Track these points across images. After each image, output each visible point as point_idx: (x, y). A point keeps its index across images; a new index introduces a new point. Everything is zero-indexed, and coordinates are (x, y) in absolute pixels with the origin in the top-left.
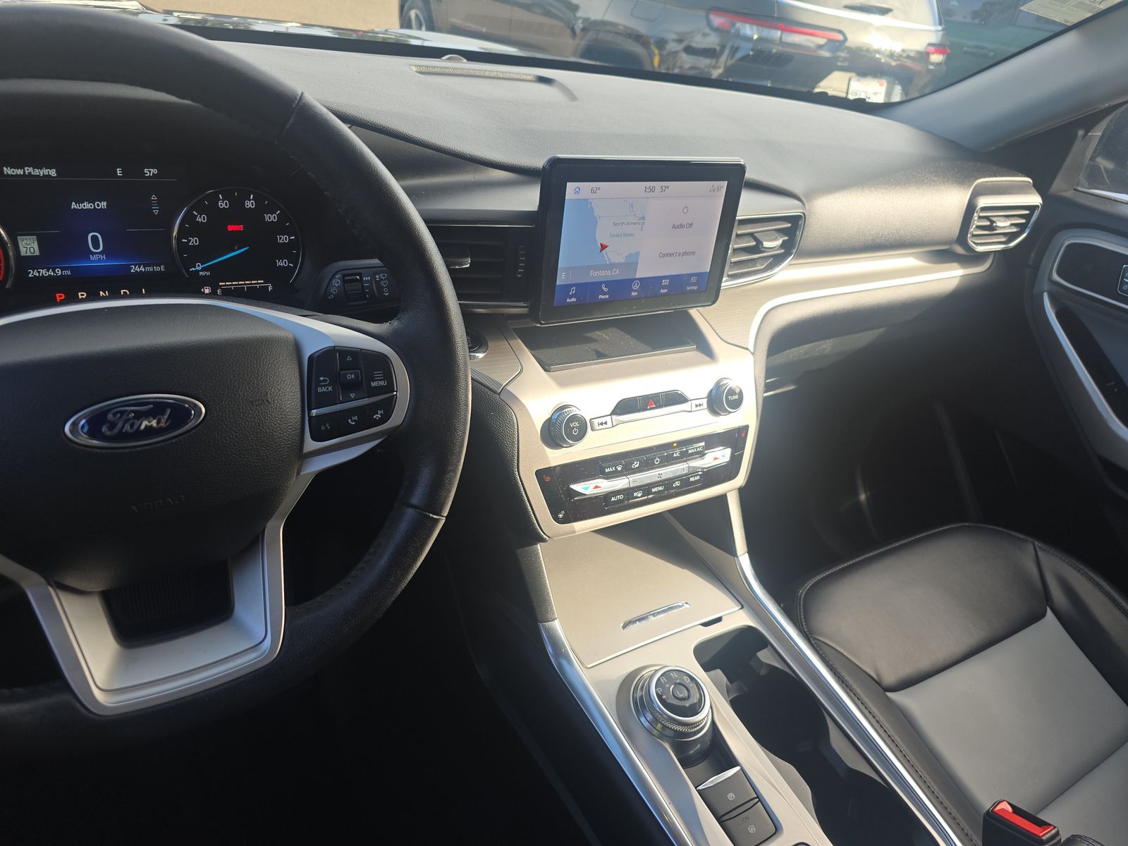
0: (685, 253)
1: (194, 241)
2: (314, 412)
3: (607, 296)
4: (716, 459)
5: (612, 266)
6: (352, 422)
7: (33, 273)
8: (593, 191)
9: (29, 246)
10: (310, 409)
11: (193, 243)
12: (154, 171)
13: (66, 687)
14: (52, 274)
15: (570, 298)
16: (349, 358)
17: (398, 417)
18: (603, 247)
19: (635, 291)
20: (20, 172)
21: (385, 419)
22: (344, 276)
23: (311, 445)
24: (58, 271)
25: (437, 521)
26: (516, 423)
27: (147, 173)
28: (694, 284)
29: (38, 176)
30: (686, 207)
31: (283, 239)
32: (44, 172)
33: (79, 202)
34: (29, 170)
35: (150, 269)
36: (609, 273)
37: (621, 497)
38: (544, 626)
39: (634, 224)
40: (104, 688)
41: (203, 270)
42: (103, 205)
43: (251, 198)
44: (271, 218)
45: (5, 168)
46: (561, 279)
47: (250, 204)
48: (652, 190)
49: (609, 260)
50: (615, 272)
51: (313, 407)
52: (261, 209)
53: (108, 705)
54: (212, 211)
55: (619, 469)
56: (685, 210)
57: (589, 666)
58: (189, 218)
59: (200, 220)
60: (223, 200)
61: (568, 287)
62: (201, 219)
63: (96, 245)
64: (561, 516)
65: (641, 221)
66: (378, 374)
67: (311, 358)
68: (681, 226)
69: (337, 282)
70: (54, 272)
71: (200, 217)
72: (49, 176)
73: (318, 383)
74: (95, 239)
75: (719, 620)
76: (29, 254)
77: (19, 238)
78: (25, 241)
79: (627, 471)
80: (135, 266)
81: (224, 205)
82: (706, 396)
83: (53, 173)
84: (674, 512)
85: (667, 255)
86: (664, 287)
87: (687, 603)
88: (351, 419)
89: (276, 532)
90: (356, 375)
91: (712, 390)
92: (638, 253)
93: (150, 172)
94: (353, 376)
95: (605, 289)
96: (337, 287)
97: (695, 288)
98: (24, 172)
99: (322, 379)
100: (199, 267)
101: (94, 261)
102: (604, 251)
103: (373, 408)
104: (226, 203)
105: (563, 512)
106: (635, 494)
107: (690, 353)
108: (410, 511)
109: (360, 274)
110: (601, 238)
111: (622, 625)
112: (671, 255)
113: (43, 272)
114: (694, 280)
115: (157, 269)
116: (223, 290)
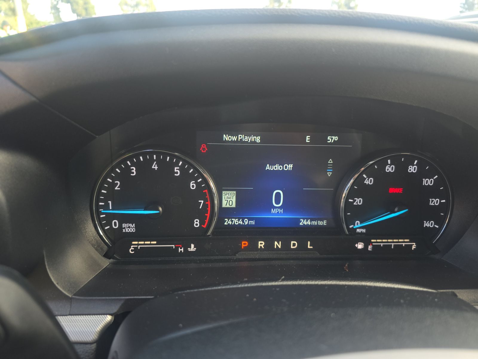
1: (359, 201)
7: (228, 222)
9: (229, 199)
11: (357, 203)
12: (336, 138)
14: (241, 223)
20: (234, 138)
24: (246, 221)
27: (329, 140)
29: (247, 142)
31: (435, 202)
32: (253, 138)
33: (273, 164)
34: (241, 137)
35: (315, 223)
41: (360, 228)
42: (290, 167)
43: (415, 163)
44: (428, 182)
45: (224, 136)
47: (412, 169)
52: (422, 174)
54: (379, 174)
58: (360, 181)
59: (367, 183)
60: (391, 165)
62: (369, 181)
63: (278, 202)
70: (243, 222)
71: (368, 180)
72: (255, 142)
74: (278, 195)
76: (228, 206)
77: (223, 192)
78: (227, 195)
80: (304, 219)
81: (390, 170)
83: (258, 139)
93: (332, 139)
98: (238, 138)
100: (358, 224)
101: (274, 214)
104: (392, 167)
113: (236, 222)
115: (320, 223)
116: (374, 246)
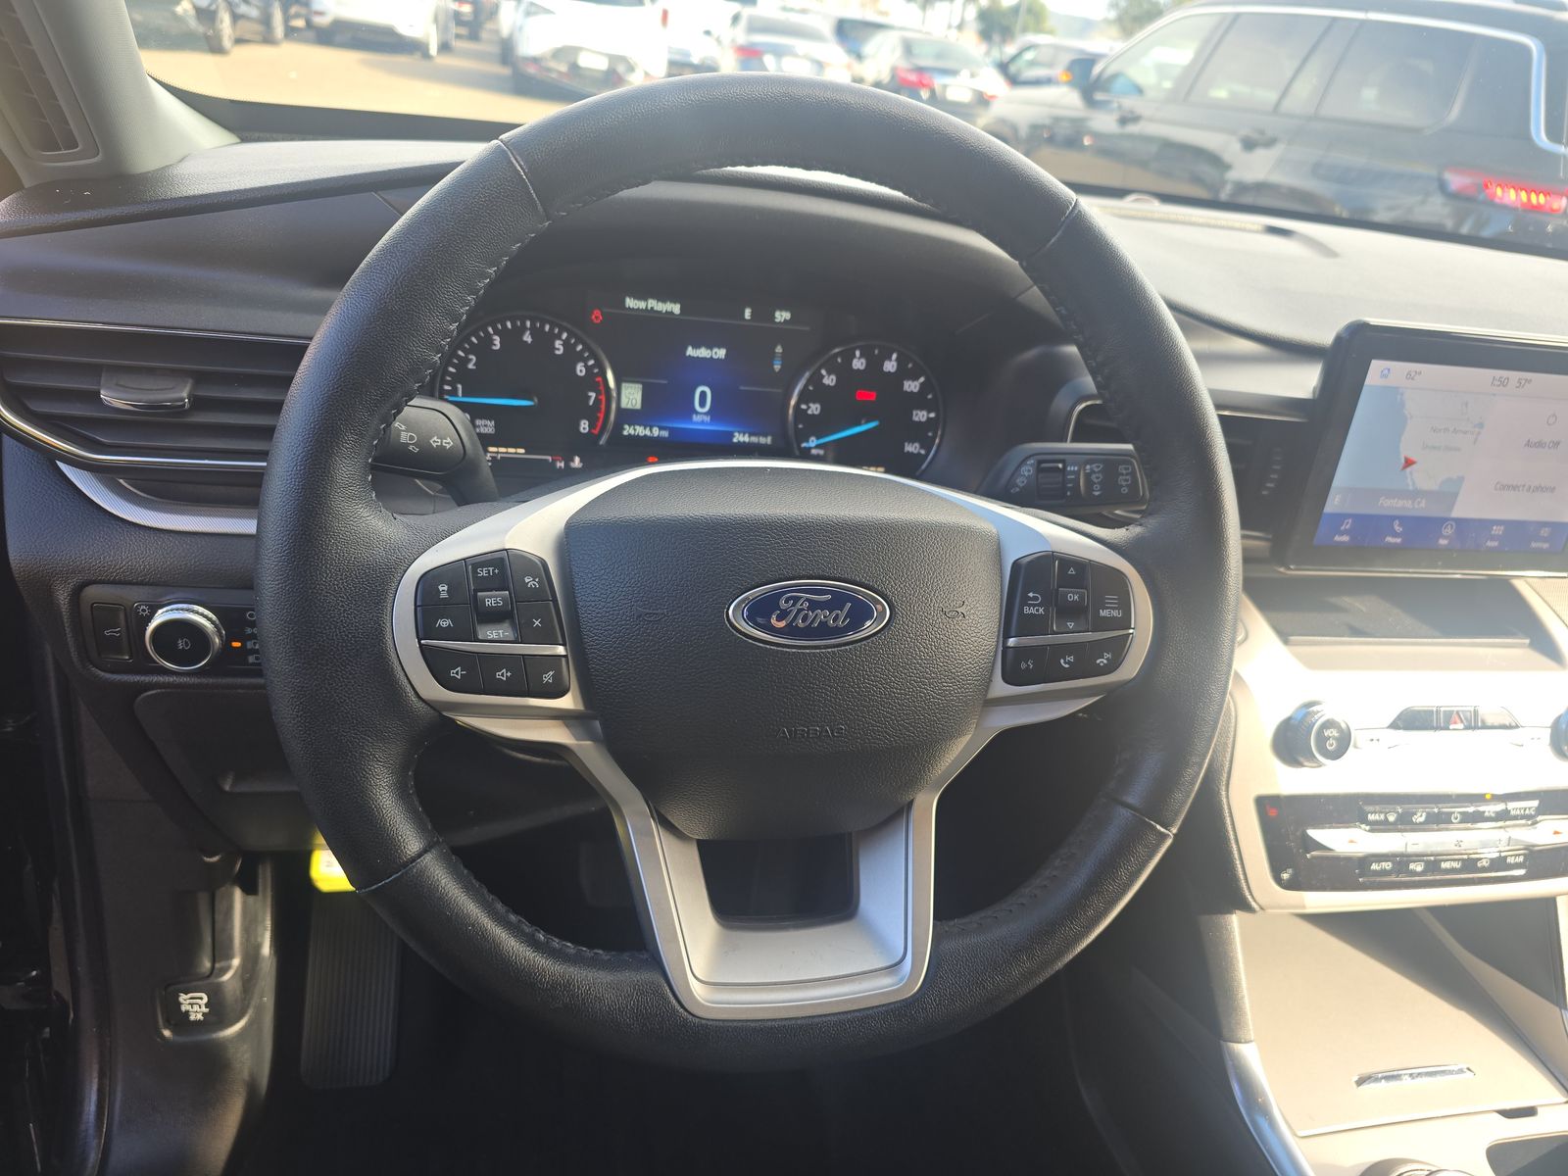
0: (1540, 489)
1: (815, 409)
2: (1012, 642)
3: (1399, 540)
4: (1556, 833)
5: (1416, 494)
6: (1065, 663)
7: (628, 430)
8: (1409, 377)
9: (632, 396)
10: (1006, 636)
11: (813, 411)
12: (787, 315)
13: (655, 962)
14: (648, 433)
15: (1342, 534)
16: (1072, 571)
17: (1131, 667)
18: (1409, 463)
19: (1445, 537)
20: (642, 305)
21: (1112, 667)
22: (1040, 462)
23: (1000, 688)
24: (656, 431)
25: (1164, 837)
26: (1233, 714)
27: (778, 318)
28: (1544, 540)
29: (660, 312)
30: (1554, 415)
31: (921, 416)
32: (668, 307)
33: (696, 346)
34: (652, 304)
35: (754, 439)
36: (1408, 504)
37: (1387, 866)
38: (1228, 1048)
39: (1465, 433)
40: (701, 978)
41: (817, 447)
42: (721, 353)
43: (893, 358)
44: (912, 386)
45: (627, 299)
46: (1334, 504)
47: (890, 366)
48: (1503, 383)
49: (1414, 483)
50: (1419, 503)
51: (1013, 633)
52: (903, 374)
53: (703, 1002)
54: (844, 371)
55: (1392, 818)
56: (1552, 420)
57: (1301, 1133)
58: (816, 379)
59: (827, 382)
60: (860, 358)
61: (1340, 518)
62: (829, 380)
63: (702, 403)
64: (1285, 876)
65: (1477, 430)
66: (1111, 599)
67: (1016, 565)
68: (1540, 445)
69: (1028, 470)
70: (651, 432)
71: (828, 378)
72: (672, 312)
73: (1025, 600)
74: (703, 395)
75: (1529, 1112)
76: (629, 406)
77: (626, 385)
78: (629, 390)
79: (1405, 824)
80: (739, 432)
81: (859, 365)
82: (1549, 725)
83: (676, 309)
84: (1438, 911)
85: (1509, 487)
86: (1493, 538)
87: (1469, 1069)
88: (1065, 660)
89: (927, 806)
90: (1082, 597)
91: (1560, 717)
92: (1461, 479)
93: (782, 316)
94: (1076, 597)
95: (1398, 528)
96: (1028, 477)
97: (1546, 546)
98: (647, 305)
99: (1031, 595)
101: (697, 423)
102: (1408, 470)
103: (1099, 647)
104: (862, 362)
105: (1290, 871)
106: (1412, 866)
107: (1516, 650)
108: (1124, 813)
109: (1063, 461)
110: (1406, 451)
111: (1356, 1078)
112: (1515, 488)
113: (641, 431)
114: (1545, 532)
115: (763, 440)
